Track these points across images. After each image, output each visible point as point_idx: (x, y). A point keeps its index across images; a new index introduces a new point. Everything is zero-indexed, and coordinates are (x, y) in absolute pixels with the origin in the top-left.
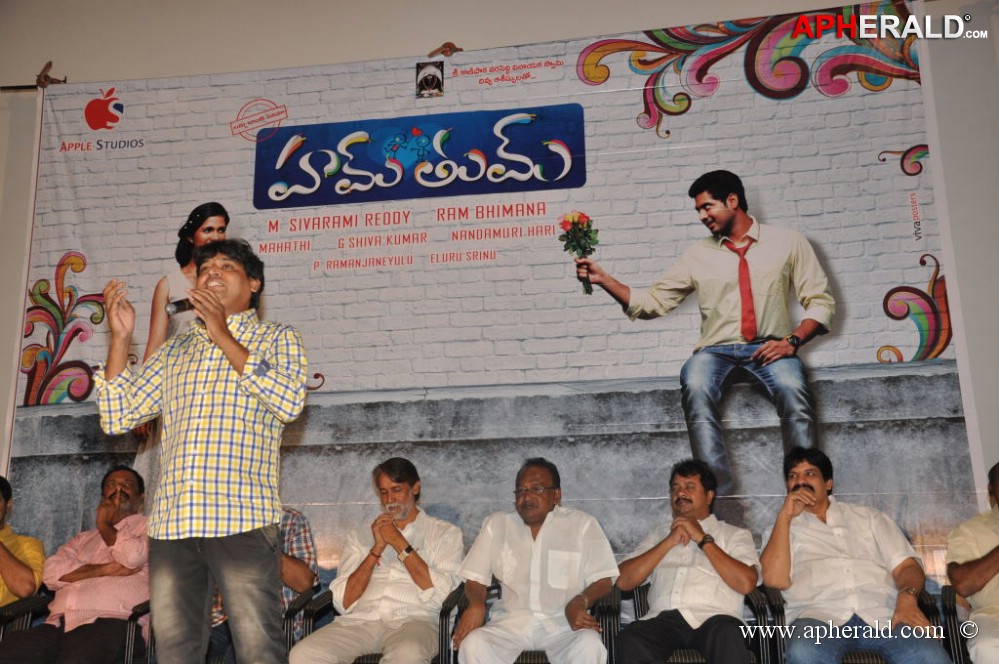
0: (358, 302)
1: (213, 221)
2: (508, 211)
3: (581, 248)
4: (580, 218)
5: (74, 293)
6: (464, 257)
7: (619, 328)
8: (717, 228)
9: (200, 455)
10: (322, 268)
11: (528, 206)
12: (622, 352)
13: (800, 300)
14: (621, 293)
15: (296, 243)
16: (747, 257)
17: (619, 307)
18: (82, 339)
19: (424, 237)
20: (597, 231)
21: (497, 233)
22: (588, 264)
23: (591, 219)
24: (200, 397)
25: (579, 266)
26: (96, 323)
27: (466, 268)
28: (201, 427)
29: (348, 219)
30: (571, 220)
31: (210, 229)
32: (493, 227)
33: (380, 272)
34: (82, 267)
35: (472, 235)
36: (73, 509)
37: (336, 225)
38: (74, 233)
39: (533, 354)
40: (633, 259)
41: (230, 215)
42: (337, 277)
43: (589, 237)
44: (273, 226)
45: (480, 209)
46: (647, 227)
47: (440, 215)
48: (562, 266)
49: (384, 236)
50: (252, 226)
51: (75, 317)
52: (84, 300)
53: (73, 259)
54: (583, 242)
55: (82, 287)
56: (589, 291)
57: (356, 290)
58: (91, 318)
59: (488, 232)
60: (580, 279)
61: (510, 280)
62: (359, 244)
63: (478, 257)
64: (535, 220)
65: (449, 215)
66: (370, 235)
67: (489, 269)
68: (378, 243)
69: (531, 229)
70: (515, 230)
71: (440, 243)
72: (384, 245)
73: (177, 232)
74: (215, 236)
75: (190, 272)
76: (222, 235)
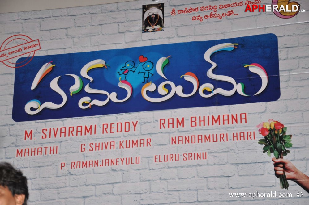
0: (95, 195)
2: (216, 120)
3: (277, 150)
4: (275, 125)
6: (181, 158)
10: (68, 168)
11: (233, 117)
15: (46, 148)
19: (149, 142)
20: (290, 136)
21: (207, 138)
22: (284, 163)
23: (285, 126)
25: (276, 165)
27: (182, 167)
29: (88, 128)
30: (268, 128)
32: (203, 133)
33: (114, 170)
35: (187, 140)
37: (79, 133)
42: (80, 175)
43: (284, 141)
44: (28, 135)
45: (194, 119)
47: (162, 125)
48: (261, 164)
49: (117, 141)
50: (11, 135)
54: (279, 145)
56: (285, 185)
57: (94, 185)
59: (200, 137)
60: (277, 175)
61: (218, 177)
62: (97, 148)
63: (193, 157)
64: (238, 128)
65: (169, 124)
66: (103, 141)
67: (201, 167)
68: (112, 147)
69: (235, 135)
70: (222, 136)
71: (161, 146)
72: (117, 149)
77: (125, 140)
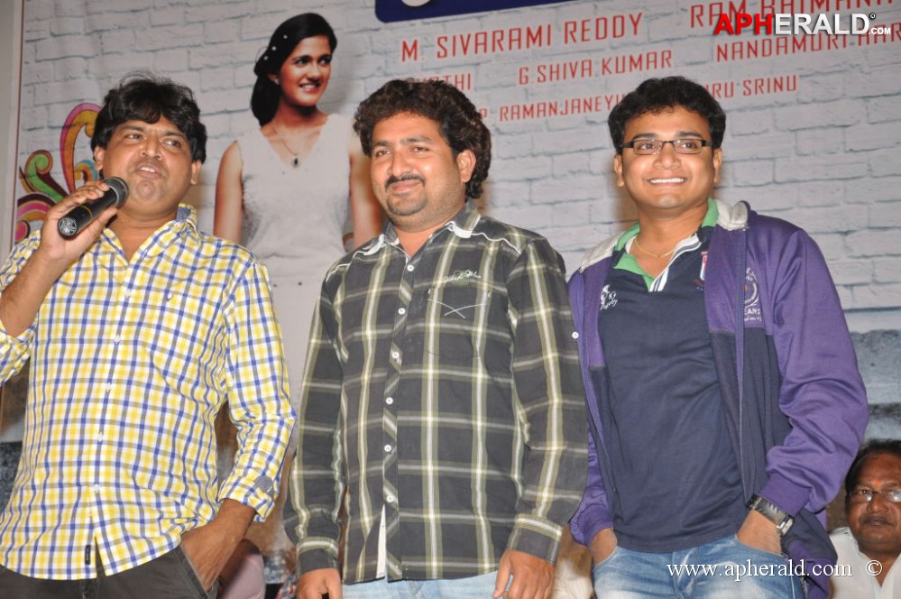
0: (553, 176)
1: (310, 46)
2: (820, 2)
5: (90, 171)
6: (739, 90)
9: (110, 443)
10: (493, 119)
15: (447, 77)
19: (666, 58)
21: (798, 44)
24: (111, 347)
27: (740, 110)
28: (111, 397)
29: (534, 33)
31: (306, 60)
33: (592, 123)
35: (753, 49)
37: (515, 44)
41: (337, 34)
42: (519, 133)
44: (409, 50)
45: (769, 2)
47: (695, 18)
49: (596, 59)
50: (374, 52)
53: (87, 116)
57: (550, 155)
61: (822, 127)
62: (554, 75)
63: (765, 88)
65: (711, 15)
66: (572, 59)
67: (784, 109)
68: (586, 73)
71: (695, 67)
72: (596, 75)
73: (253, 65)
74: (314, 70)
75: (274, 132)
76: (324, 70)
77: (613, 55)
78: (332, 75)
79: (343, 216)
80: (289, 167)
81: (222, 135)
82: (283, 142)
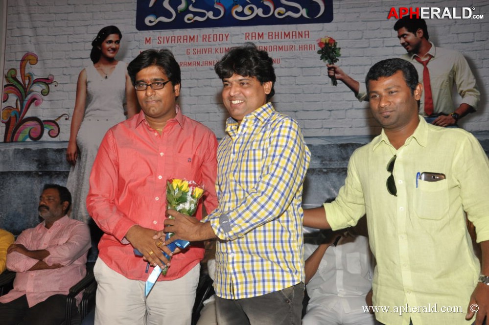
0: (198, 87)
1: (112, 37)
2: (287, 35)
3: (330, 58)
4: (329, 40)
5: (31, 77)
7: (353, 106)
8: (410, 49)
11: (299, 33)
12: (354, 120)
13: (459, 92)
14: (354, 85)
16: (428, 66)
17: (353, 94)
18: (37, 104)
20: (340, 48)
21: (280, 48)
22: (334, 68)
23: (336, 41)
25: (329, 69)
26: (44, 95)
29: (192, 37)
30: (324, 42)
31: (111, 42)
32: (278, 44)
33: (210, 69)
34: (36, 62)
36: (34, 202)
37: (185, 41)
38: (30, 41)
39: (302, 120)
40: (361, 65)
41: (122, 33)
42: (186, 71)
43: (335, 52)
44: (148, 41)
45: (271, 34)
46: (369, 47)
47: (247, 37)
48: (319, 68)
49: (214, 48)
50: (135, 40)
51: (32, 91)
52: (38, 81)
53: (30, 57)
54: (331, 55)
55: (35, 74)
56: (335, 83)
57: (197, 79)
58: (41, 92)
59: (275, 47)
60: (330, 76)
61: (288, 76)
62: (199, 53)
64: (303, 41)
65: (252, 36)
66: (205, 47)
68: (210, 52)
69: (301, 46)
70: (291, 47)
72: (213, 53)
73: (91, 43)
74: (113, 45)
75: (99, 66)
76: (117, 46)
77: (219, 47)
78: (120, 47)
79: (123, 96)
80: (104, 79)
81: (79, 67)
82: (102, 70)
